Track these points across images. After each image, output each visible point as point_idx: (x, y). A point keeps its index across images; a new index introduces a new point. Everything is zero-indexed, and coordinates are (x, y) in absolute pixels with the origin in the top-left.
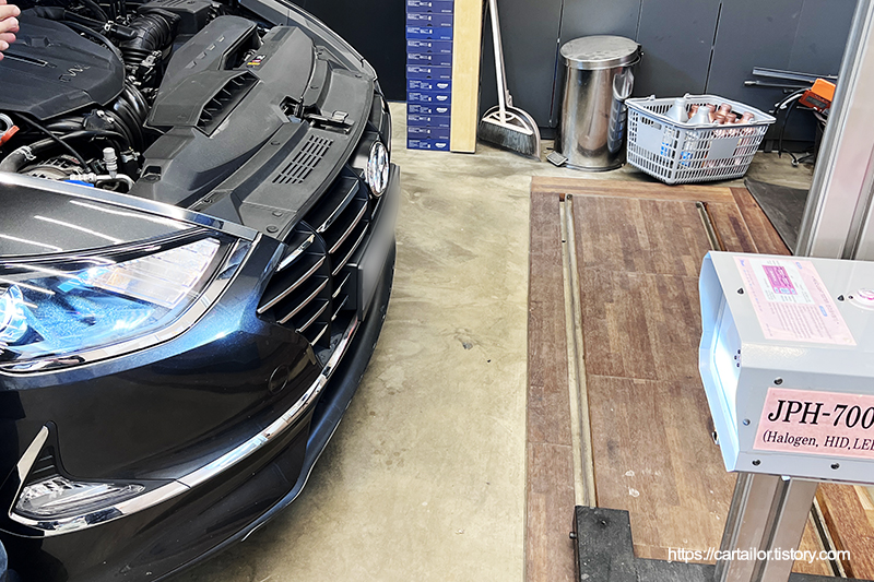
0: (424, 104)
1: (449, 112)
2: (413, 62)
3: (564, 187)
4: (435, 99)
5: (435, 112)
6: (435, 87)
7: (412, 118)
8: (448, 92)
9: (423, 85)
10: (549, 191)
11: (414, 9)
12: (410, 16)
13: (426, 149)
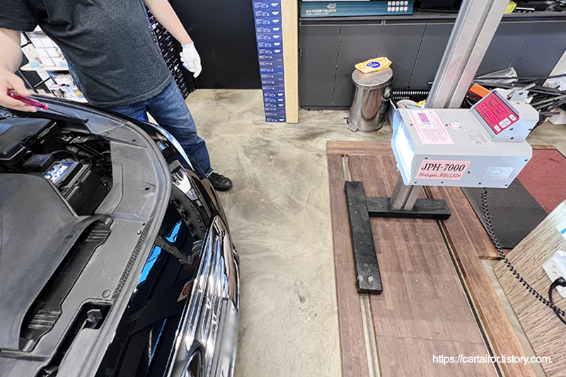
0: (272, 103)
1: (284, 105)
2: (265, 85)
3: (343, 149)
4: (277, 100)
5: (277, 106)
6: (277, 95)
7: (266, 109)
8: (283, 97)
9: (271, 95)
10: (336, 152)
11: (262, 60)
12: (261, 63)
13: (275, 121)
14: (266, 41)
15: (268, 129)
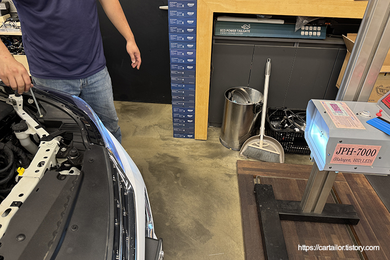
0: (181, 119)
1: (194, 122)
2: (175, 100)
3: (255, 170)
4: (186, 116)
5: (186, 122)
6: (187, 111)
7: (175, 124)
8: (193, 113)
9: (181, 110)
10: (247, 172)
11: (174, 75)
12: (173, 79)
13: (183, 137)
14: (179, 57)
15: (175, 145)
